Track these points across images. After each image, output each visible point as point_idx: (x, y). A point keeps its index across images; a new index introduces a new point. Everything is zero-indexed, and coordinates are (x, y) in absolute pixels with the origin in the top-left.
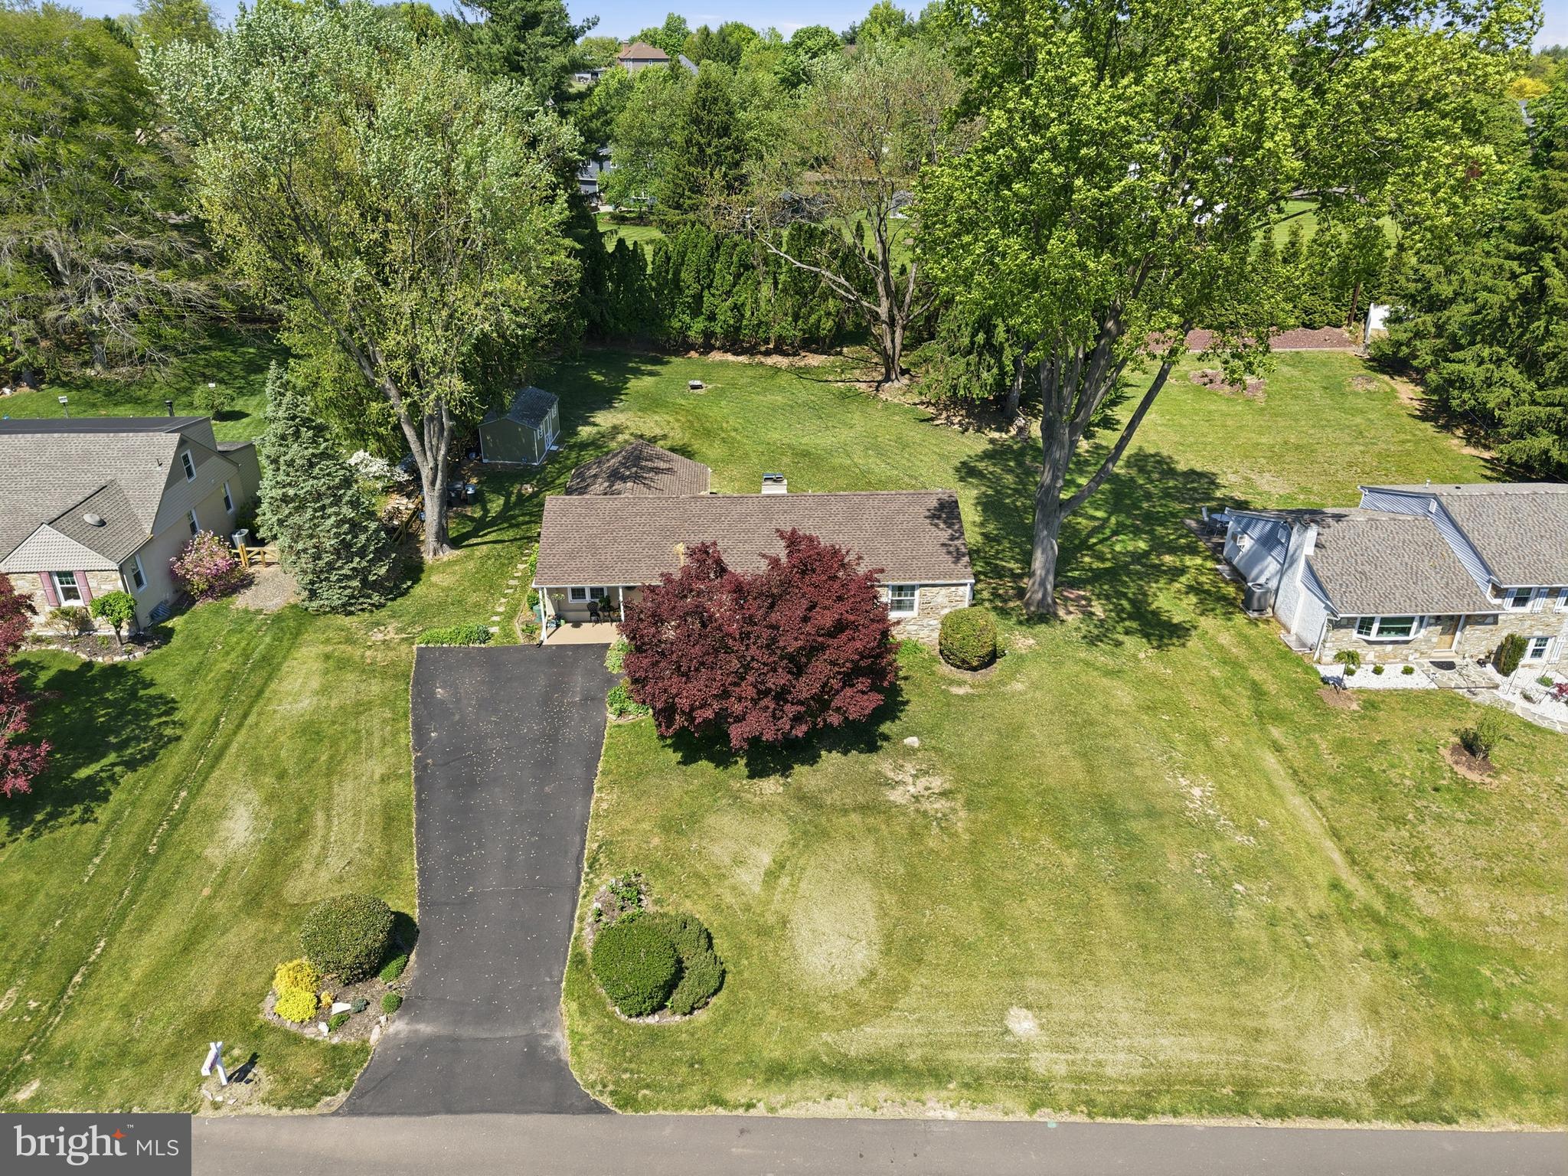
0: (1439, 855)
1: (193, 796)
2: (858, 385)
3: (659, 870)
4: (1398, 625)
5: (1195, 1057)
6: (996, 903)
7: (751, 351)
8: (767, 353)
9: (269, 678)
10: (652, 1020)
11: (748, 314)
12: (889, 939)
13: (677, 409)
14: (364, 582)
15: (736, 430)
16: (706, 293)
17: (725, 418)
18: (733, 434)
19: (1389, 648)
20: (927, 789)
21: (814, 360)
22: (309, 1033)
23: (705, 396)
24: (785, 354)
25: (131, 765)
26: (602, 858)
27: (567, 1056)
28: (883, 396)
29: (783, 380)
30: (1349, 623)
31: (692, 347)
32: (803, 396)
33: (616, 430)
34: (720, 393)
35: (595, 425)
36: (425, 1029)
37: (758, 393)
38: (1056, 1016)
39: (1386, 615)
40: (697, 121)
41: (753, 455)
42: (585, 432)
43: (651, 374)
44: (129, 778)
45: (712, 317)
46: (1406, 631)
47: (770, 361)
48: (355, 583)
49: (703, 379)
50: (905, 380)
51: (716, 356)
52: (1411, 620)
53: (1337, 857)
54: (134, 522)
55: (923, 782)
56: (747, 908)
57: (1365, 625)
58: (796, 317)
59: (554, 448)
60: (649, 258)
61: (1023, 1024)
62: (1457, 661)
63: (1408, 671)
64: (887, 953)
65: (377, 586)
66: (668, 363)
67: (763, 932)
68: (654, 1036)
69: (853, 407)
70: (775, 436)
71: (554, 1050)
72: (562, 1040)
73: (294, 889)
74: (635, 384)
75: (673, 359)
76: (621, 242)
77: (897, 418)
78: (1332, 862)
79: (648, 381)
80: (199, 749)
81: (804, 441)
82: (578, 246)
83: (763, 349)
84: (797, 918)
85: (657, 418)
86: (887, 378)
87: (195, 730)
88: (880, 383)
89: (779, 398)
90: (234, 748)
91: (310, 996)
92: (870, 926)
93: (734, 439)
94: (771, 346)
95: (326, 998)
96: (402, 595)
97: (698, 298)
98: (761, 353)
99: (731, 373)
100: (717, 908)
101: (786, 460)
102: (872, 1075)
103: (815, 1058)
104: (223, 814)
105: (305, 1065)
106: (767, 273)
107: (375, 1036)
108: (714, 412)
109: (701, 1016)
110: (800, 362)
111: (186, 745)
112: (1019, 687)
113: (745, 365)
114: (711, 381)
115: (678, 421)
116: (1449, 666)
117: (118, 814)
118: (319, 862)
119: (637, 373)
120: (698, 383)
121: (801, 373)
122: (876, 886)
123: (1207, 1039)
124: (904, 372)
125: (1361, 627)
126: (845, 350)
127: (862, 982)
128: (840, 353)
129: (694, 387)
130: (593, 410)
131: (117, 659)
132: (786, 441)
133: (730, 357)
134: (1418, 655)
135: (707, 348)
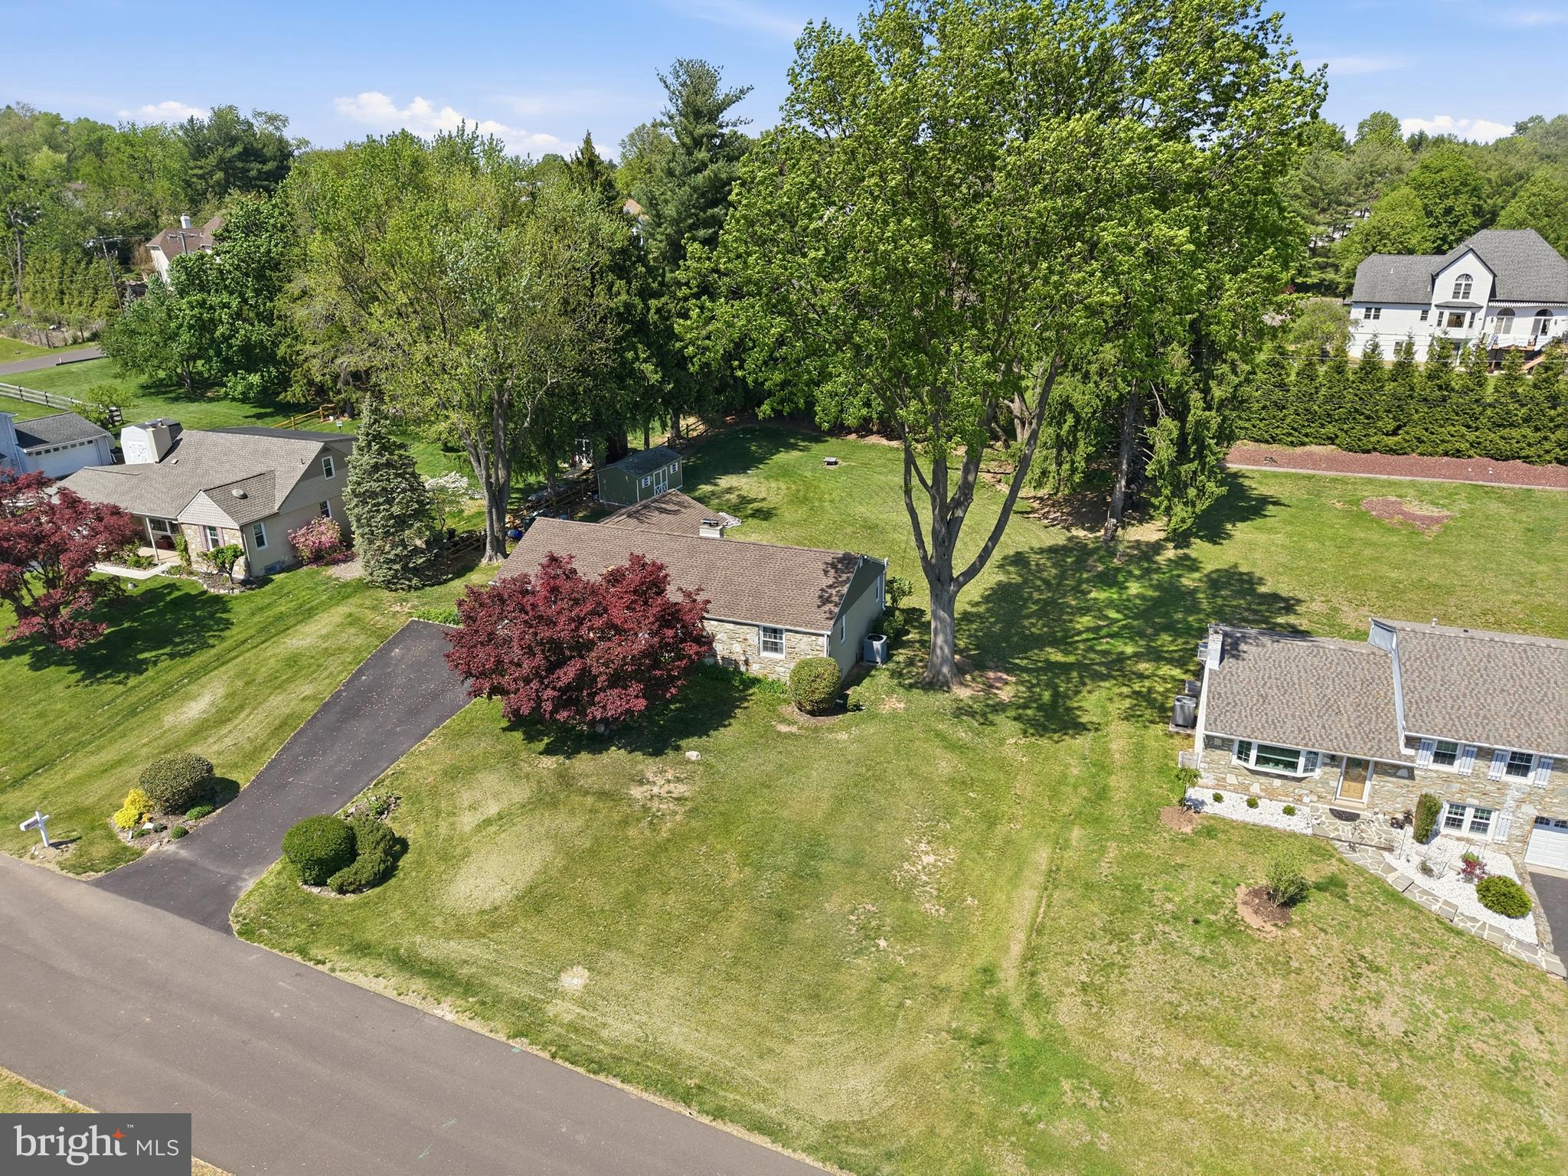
0: (1131, 976)
1: (190, 683)
2: (985, 475)
3: (415, 799)
4: (1285, 757)
5: (689, 1048)
6: (642, 889)
9: (299, 622)
10: (316, 890)
12: (531, 889)
13: (797, 479)
14: (405, 568)
15: (832, 501)
17: (832, 491)
18: (826, 504)
19: (1277, 782)
20: (669, 792)
22: (121, 836)
23: (833, 471)
25: (172, 656)
26: (387, 782)
27: (242, 895)
30: (1225, 744)
31: (849, 430)
33: (730, 490)
34: (847, 470)
35: (717, 484)
36: (184, 853)
37: (881, 474)
38: (606, 983)
39: (1267, 743)
41: (825, 522)
42: (704, 489)
43: (803, 449)
44: (168, 663)
46: (1293, 766)
48: (397, 567)
49: (843, 458)
52: (1296, 754)
53: (1016, 949)
54: (271, 498)
55: (669, 787)
56: (449, 839)
57: (1244, 749)
61: (574, 979)
62: (1366, 814)
63: (1289, 811)
64: (520, 898)
65: (417, 571)
66: (823, 442)
67: (445, 858)
68: (308, 900)
70: (862, 509)
71: (239, 889)
72: (250, 884)
74: (783, 457)
75: (833, 439)
78: (1006, 949)
80: (218, 657)
84: (477, 856)
85: (773, 485)
87: (226, 644)
89: (897, 479)
90: (237, 661)
91: (136, 812)
92: (526, 877)
93: (822, 508)
95: (145, 818)
96: (440, 584)
99: (873, 455)
100: (428, 834)
101: (850, 530)
102: (423, 973)
103: (396, 950)
104: (194, 698)
105: (101, 850)
107: (152, 848)
108: (827, 485)
109: (350, 898)
111: (213, 651)
112: (843, 736)
113: (892, 449)
114: (849, 460)
115: (788, 489)
116: (1351, 817)
117: (141, 683)
118: (220, 739)
119: (792, 447)
120: (833, 460)
122: (558, 851)
125: (1240, 752)
127: (482, 912)
129: (829, 463)
130: (726, 474)
131: (222, 592)
132: (867, 515)
134: (1315, 798)
135: (867, 432)
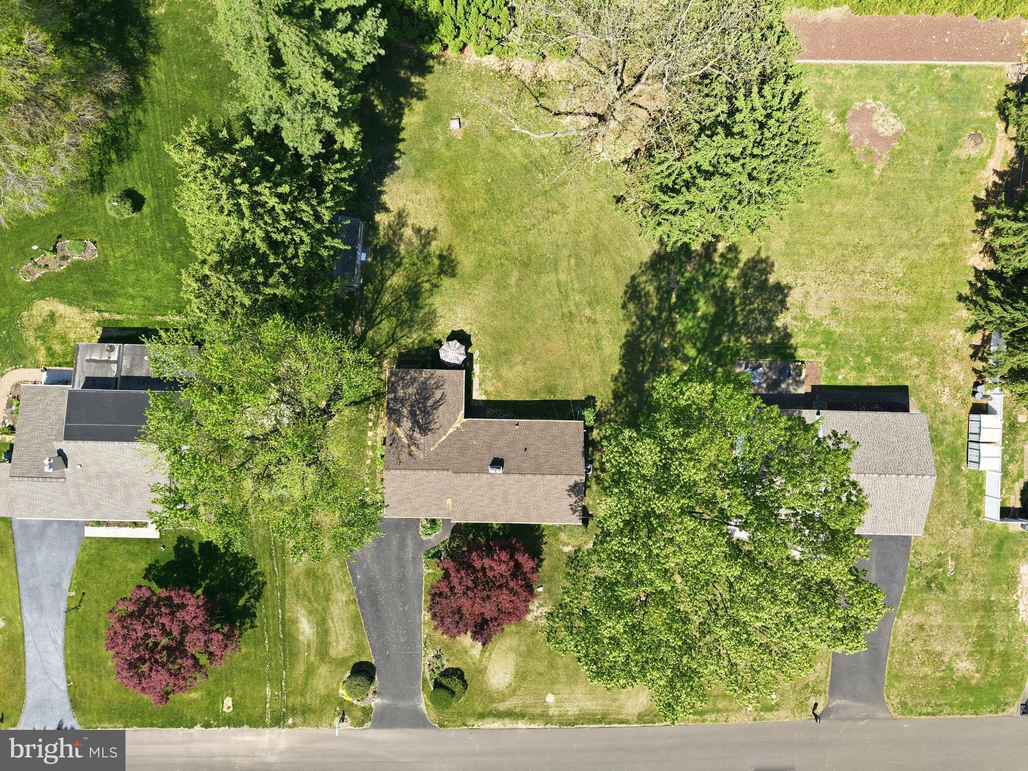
1: (284, 612)
3: (447, 648)
5: (594, 707)
6: (553, 659)
12: (517, 672)
17: (477, 192)
18: (482, 223)
22: (355, 702)
23: (462, 143)
25: (255, 598)
26: (428, 642)
27: (425, 712)
32: (536, 147)
36: (386, 701)
38: (560, 696)
47: (518, 63)
55: (540, 610)
56: (474, 663)
61: (550, 698)
64: (516, 677)
67: (480, 672)
70: (510, 228)
71: (421, 709)
72: (423, 706)
73: (333, 653)
80: (275, 587)
84: (490, 667)
87: (269, 578)
89: (518, 151)
90: (287, 586)
92: (511, 669)
93: (482, 232)
100: (465, 663)
102: (506, 716)
103: (491, 711)
104: (297, 620)
105: (357, 713)
107: (373, 704)
109: (461, 701)
110: (540, 69)
111: (269, 586)
113: (495, 75)
118: (337, 642)
122: (516, 655)
123: (601, 702)
127: (507, 687)
132: (518, 238)
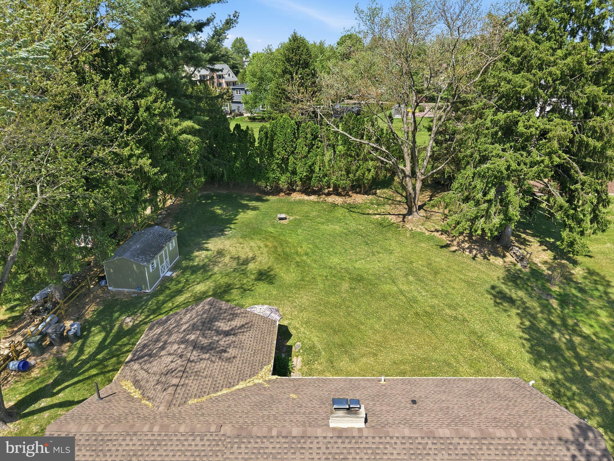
2: (390, 217)
7: (318, 192)
8: (329, 194)
11: (317, 169)
13: (267, 236)
15: (307, 254)
16: (291, 157)
17: (300, 244)
18: (305, 258)
21: (359, 199)
23: (287, 225)
24: (339, 194)
28: (408, 226)
29: (340, 213)
31: (281, 190)
32: (353, 226)
33: (220, 253)
34: (297, 223)
35: (207, 250)
37: (323, 224)
40: (289, 60)
41: (319, 279)
42: (200, 257)
43: (255, 209)
45: (294, 173)
47: (331, 199)
49: (287, 213)
50: (422, 213)
51: (296, 196)
58: (348, 172)
59: (169, 274)
60: (256, 136)
66: (267, 200)
69: (389, 235)
70: (335, 260)
75: (270, 198)
76: (238, 127)
77: (423, 245)
79: (250, 214)
81: (358, 265)
82: (197, 127)
83: (326, 191)
85: (252, 244)
86: (410, 212)
88: (404, 216)
89: (337, 227)
93: (305, 262)
94: (331, 189)
97: (285, 161)
98: (325, 194)
99: (306, 208)
101: (345, 286)
106: (329, 145)
108: (292, 239)
110: (349, 200)
113: (315, 202)
114: (292, 214)
115: (266, 246)
119: (246, 207)
120: (283, 216)
121: (351, 208)
124: (421, 207)
126: (378, 191)
128: (375, 194)
129: (281, 219)
130: (209, 237)
132: (344, 265)
133: (306, 198)
135: (291, 190)
